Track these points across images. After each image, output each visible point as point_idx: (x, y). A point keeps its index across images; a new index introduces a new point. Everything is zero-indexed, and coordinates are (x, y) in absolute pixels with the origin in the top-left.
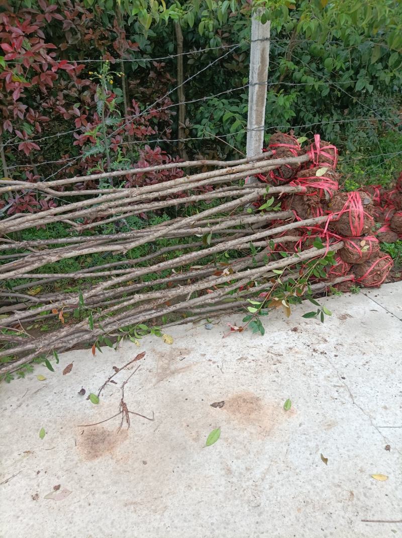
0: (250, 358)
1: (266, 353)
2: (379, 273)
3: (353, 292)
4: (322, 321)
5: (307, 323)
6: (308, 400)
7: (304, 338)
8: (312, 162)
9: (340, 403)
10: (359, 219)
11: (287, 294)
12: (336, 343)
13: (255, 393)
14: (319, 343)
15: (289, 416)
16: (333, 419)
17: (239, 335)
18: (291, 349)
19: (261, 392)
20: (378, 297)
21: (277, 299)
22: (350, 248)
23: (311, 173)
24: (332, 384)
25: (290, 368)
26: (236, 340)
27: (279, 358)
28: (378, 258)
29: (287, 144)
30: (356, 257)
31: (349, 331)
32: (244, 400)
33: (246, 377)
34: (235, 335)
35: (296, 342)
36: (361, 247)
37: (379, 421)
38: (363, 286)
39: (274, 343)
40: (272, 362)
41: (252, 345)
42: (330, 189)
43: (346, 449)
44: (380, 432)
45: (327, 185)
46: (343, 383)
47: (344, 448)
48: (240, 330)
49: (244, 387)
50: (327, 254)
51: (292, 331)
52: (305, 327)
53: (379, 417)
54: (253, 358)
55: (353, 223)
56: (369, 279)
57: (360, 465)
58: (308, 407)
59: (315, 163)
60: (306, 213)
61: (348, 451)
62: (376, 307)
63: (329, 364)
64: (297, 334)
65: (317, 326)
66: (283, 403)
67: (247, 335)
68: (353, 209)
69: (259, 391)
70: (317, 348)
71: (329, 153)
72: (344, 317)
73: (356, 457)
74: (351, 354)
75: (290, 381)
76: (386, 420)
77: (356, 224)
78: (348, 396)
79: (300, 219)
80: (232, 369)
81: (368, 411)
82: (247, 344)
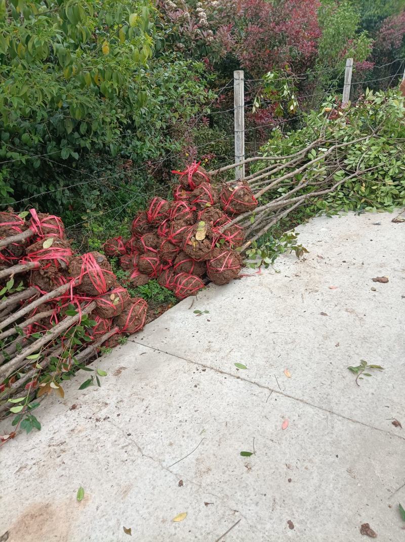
0: (30, 463)
1: (47, 448)
2: (137, 317)
3: (122, 343)
4: (99, 385)
5: (85, 395)
6: (100, 477)
7: (85, 411)
8: (37, 235)
9: (131, 463)
10: (100, 276)
11: (54, 374)
12: (116, 402)
13: (43, 501)
14: (100, 410)
15: (85, 505)
16: (127, 483)
17: (13, 443)
18: (72, 430)
19: (50, 496)
20: (144, 339)
21: (44, 385)
22: (102, 305)
23: (38, 247)
24: (120, 446)
25: (76, 452)
26: (10, 451)
27: (62, 447)
28: (132, 304)
29: (8, 222)
30: (110, 311)
31: (126, 384)
32: (33, 517)
33: (30, 488)
34: (8, 445)
35: (77, 420)
36: (112, 300)
37: (168, 460)
38: (129, 334)
39: (55, 433)
40: (56, 455)
41: (30, 447)
42: (64, 257)
43: (145, 507)
44: (171, 472)
45: (59, 254)
46: (130, 439)
47: (143, 507)
48: (12, 436)
49: (29, 501)
50: (82, 319)
51: (71, 410)
52: (83, 400)
53: (167, 457)
54: (34, 461)
55: (95, 282)
56: (131, 326)
57: (161, 517)
58: (101, 484)
59: (40, 236)
60: (50, 285)
61: (148, 508)
62: (145, 349)
63: (114, 427)
64: (77, 411)
65: (95, 393)
66: (75, 495)
67: (22, 437)
68: (90, 270)
69: (46, 496)
70: (100, 416)
71: (51, 224)
72: (118, 372)
73: (156, 510)
74: (132, 406)
75: (78, 467)
76: (174, 456)
77: (98, 282)
78: (136, 451)
79: (45, 292)
80: (12, 487)
81: (157, 456)
82: (24, 449)
